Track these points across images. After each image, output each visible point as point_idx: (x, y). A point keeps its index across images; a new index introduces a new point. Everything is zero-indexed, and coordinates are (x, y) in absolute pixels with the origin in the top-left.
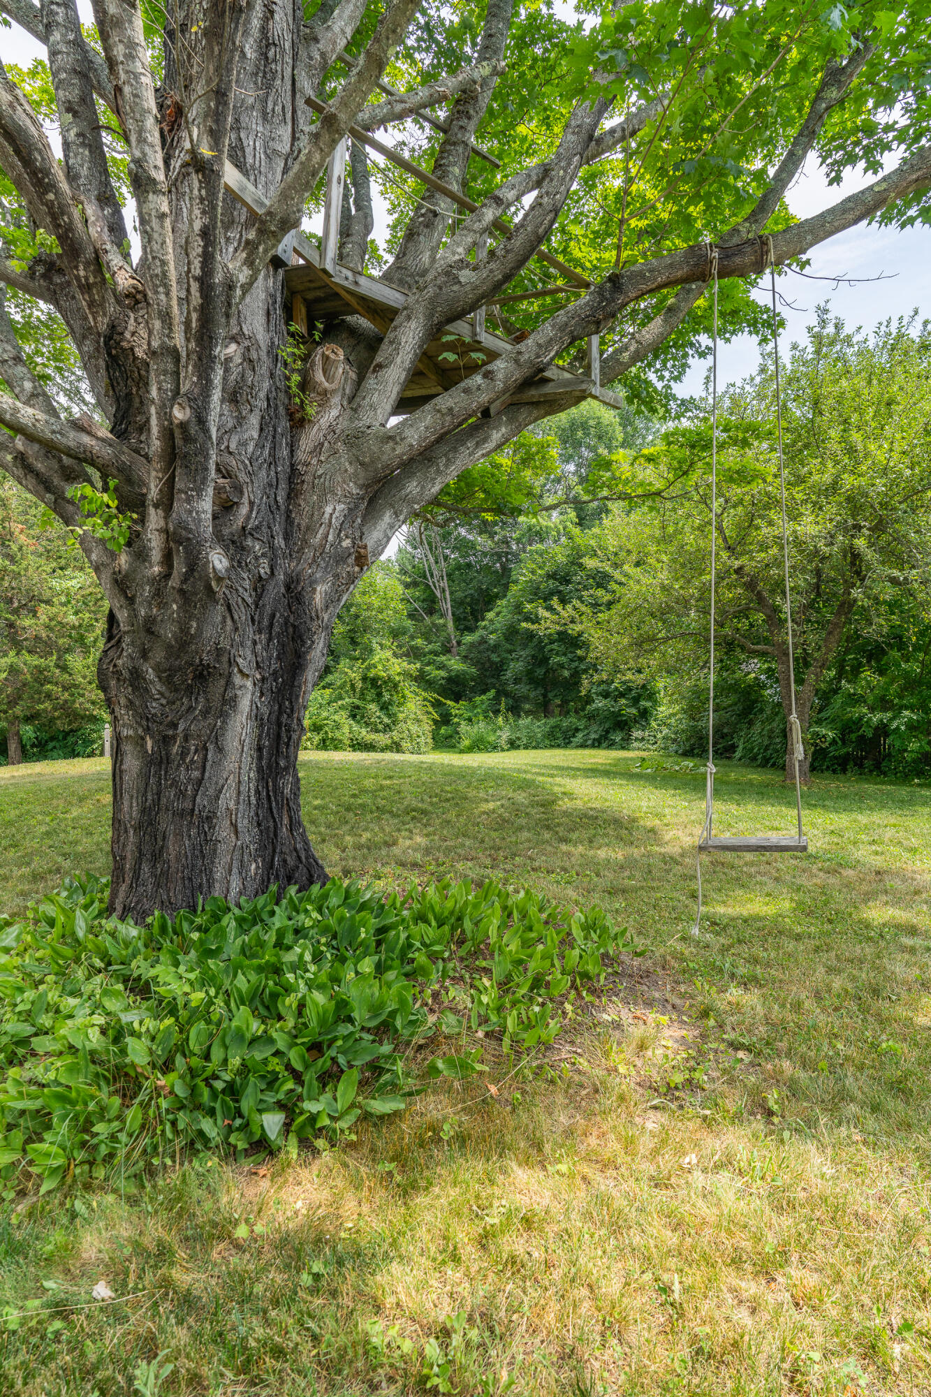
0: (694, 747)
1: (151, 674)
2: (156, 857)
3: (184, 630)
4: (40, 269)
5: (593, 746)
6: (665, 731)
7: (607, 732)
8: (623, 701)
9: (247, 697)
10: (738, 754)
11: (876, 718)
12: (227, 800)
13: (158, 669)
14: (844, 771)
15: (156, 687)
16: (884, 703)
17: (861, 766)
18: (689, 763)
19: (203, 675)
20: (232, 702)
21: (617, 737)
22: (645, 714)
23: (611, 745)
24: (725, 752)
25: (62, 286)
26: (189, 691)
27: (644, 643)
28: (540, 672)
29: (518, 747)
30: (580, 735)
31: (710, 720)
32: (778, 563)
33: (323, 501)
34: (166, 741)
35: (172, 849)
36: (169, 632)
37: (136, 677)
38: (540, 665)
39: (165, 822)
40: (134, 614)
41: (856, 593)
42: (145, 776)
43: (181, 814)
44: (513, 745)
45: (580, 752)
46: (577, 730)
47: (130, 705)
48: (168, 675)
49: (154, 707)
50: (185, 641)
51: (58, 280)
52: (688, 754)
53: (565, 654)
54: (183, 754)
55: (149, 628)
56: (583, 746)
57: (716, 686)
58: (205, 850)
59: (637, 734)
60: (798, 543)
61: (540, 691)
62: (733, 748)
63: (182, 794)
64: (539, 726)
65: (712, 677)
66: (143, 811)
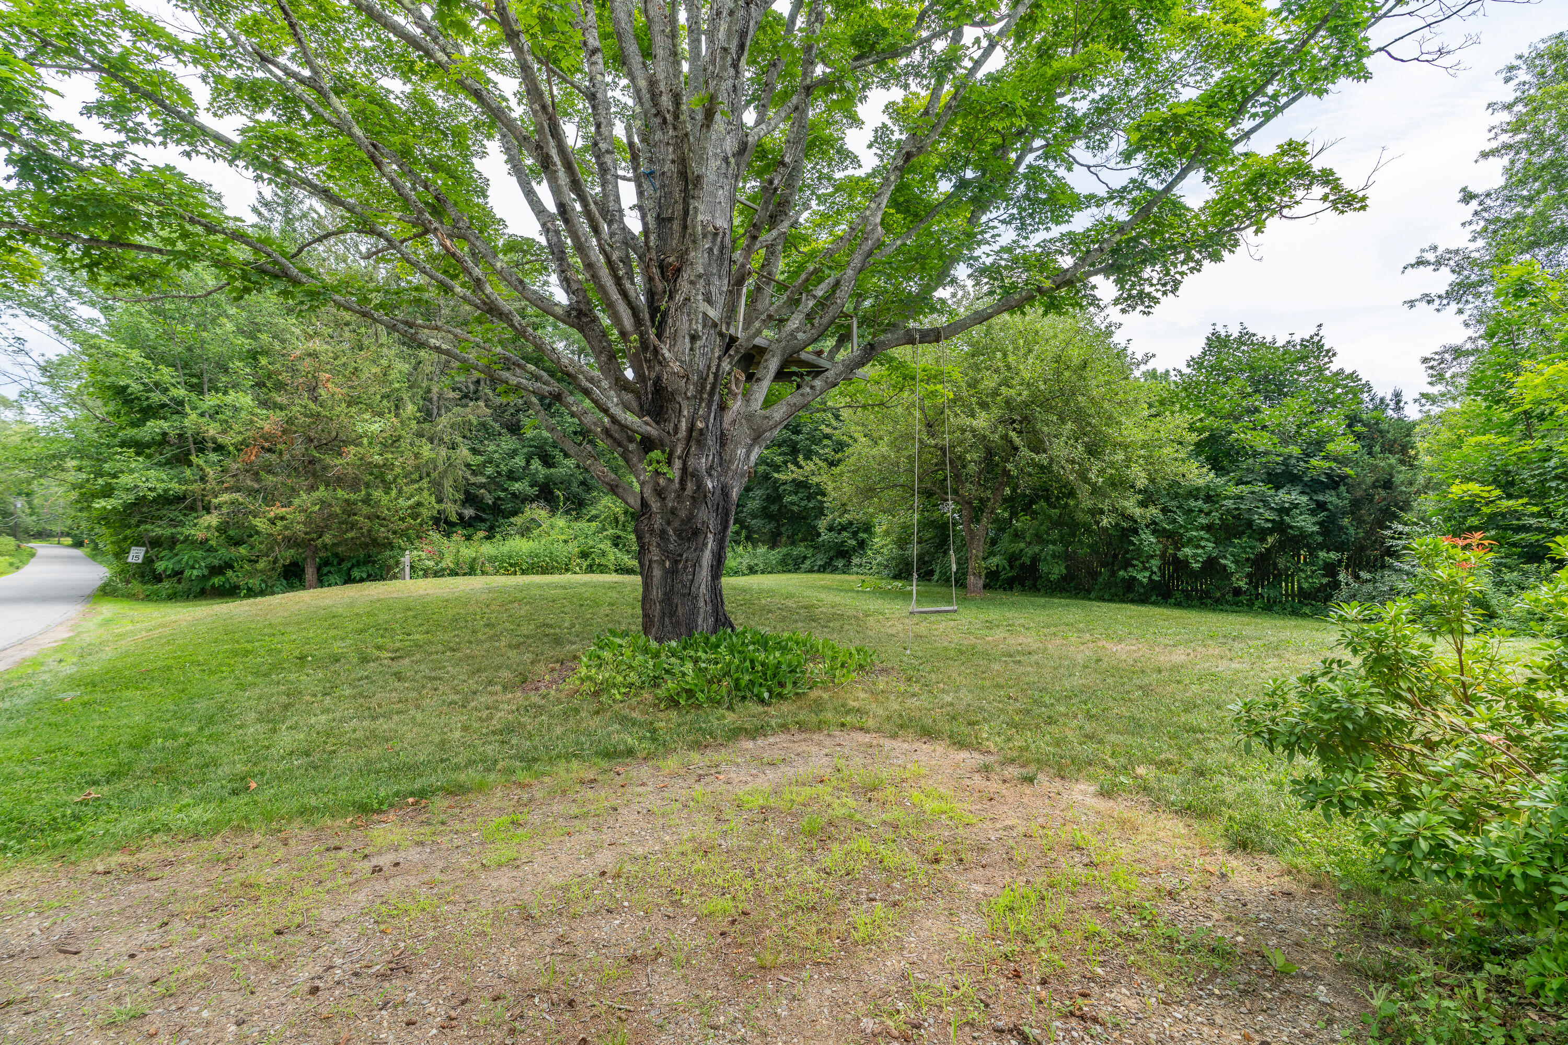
0: (902, 571)
1: (671, 532)
2: (673, 614)
3: (691, 513)
4: (574, 313)
5: (819, 571)
6: (879, 558)
7: (831, 559)
8: (845, 534)
9: (711, 543)
10: (936, 577)
11: (1030, 552)
12: (703, 589)
13: (675, 530)
14: (1011, 589)
15: (673, 538)
16: (1039, 538)
17: (1023, 585)
18: (899, 584)
19: (696, 532)
20: (705, 545)
21: (840, 563)
22: (862, 544)
23: (835, 570)
24: (926, 576)
25: (587, 324)
26: (689, 540)
27: (868, 492)
28: (774, 508)
29: (756, 572)
30: (808, 562)
31: (914, 550)
32: (960, 443)
33: (736, 448)
34: (676, 562)
35: (680, 611)
36: (683, 514)
37: (663, 533)
38: (773, 502)
39: (676, 600)
40: (664, 505)
41: (1009, 466)
42: (664, 578)
43: (684, 595)
44: (752, 570)
45: (809, 576)
46: (805, 558)
47: (658, 545)
48: (679, 533)
49: (671, 547)
50: (691, 517)
51: (585, 320)
52: (896, 577)
53: (796, 493)
54: (685, 568)
55: (673, 512)
56: (811, 571)
57: (919, 522)
58: (694, 612)
59: (856, 560)
60: (973, 431)
61: (773, 525)
62: (932, 572)
63: (684, 586)
64: (775, 555)
65: (916, 516)
66: (665, 594)
